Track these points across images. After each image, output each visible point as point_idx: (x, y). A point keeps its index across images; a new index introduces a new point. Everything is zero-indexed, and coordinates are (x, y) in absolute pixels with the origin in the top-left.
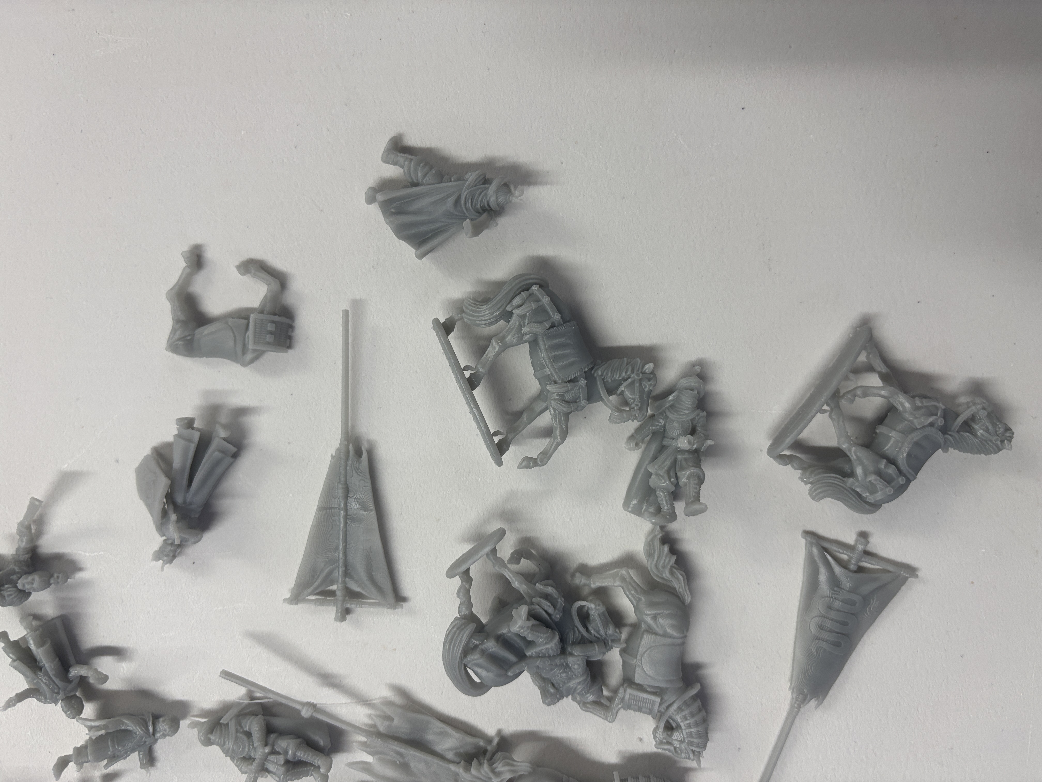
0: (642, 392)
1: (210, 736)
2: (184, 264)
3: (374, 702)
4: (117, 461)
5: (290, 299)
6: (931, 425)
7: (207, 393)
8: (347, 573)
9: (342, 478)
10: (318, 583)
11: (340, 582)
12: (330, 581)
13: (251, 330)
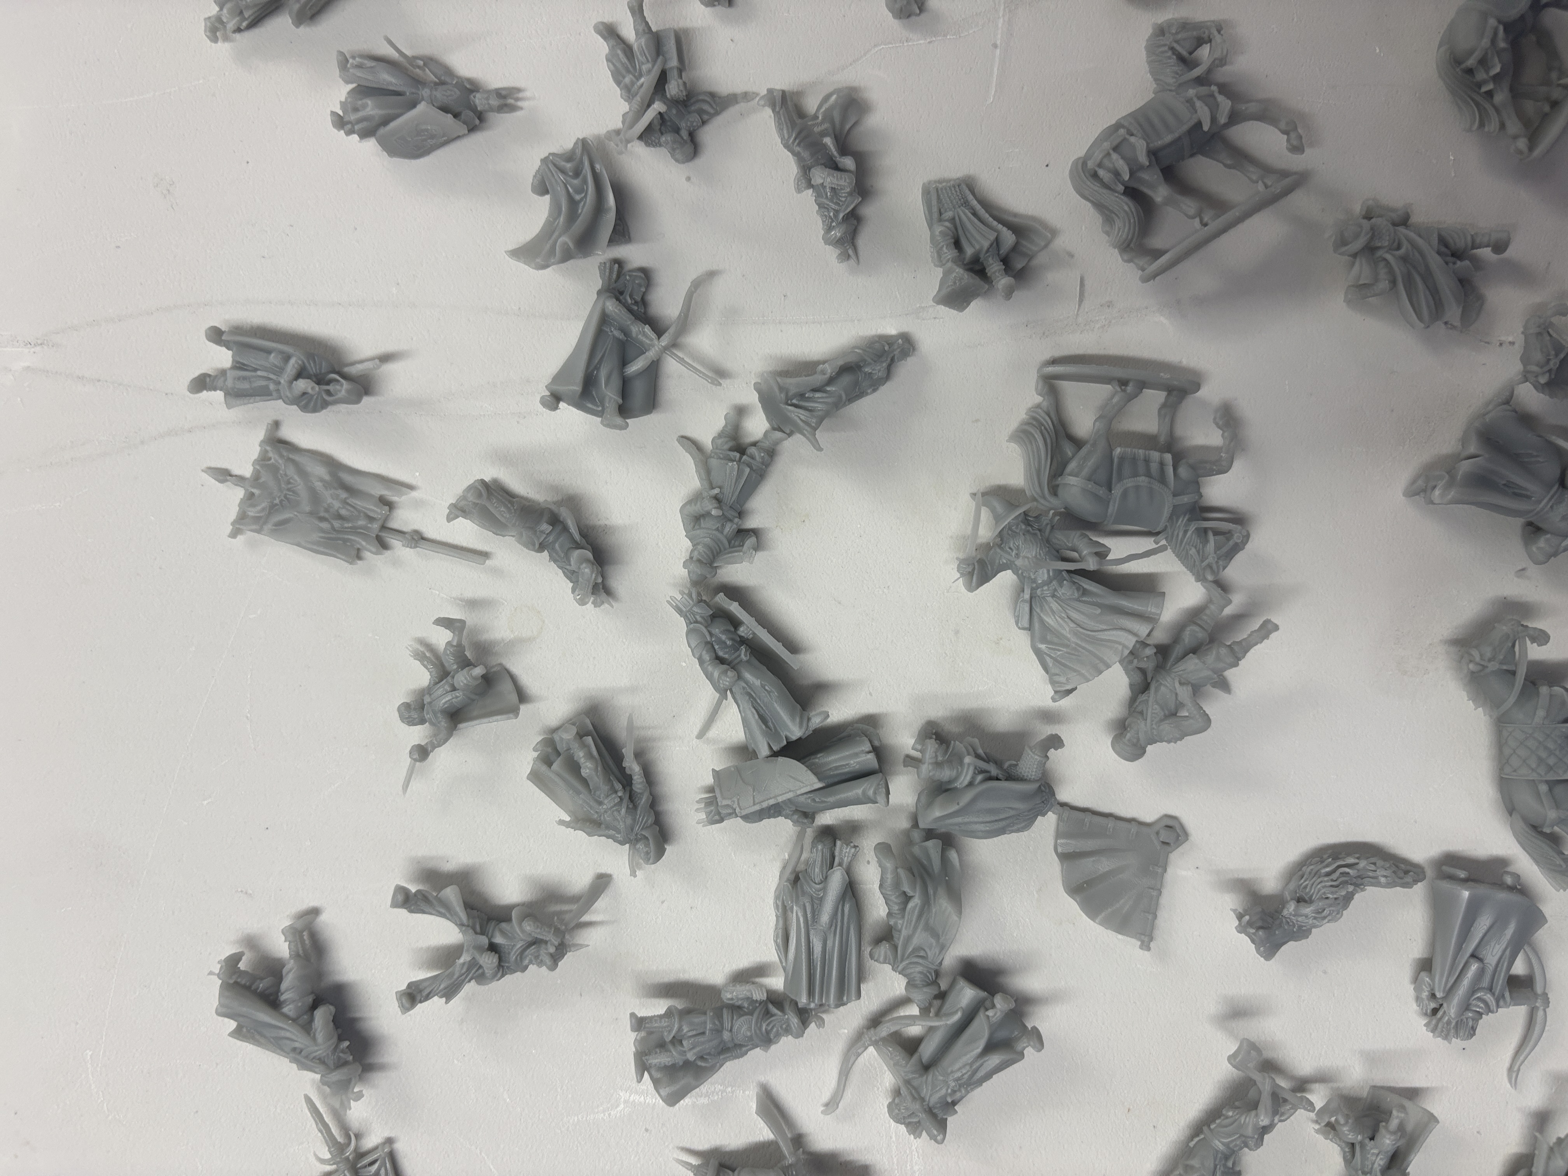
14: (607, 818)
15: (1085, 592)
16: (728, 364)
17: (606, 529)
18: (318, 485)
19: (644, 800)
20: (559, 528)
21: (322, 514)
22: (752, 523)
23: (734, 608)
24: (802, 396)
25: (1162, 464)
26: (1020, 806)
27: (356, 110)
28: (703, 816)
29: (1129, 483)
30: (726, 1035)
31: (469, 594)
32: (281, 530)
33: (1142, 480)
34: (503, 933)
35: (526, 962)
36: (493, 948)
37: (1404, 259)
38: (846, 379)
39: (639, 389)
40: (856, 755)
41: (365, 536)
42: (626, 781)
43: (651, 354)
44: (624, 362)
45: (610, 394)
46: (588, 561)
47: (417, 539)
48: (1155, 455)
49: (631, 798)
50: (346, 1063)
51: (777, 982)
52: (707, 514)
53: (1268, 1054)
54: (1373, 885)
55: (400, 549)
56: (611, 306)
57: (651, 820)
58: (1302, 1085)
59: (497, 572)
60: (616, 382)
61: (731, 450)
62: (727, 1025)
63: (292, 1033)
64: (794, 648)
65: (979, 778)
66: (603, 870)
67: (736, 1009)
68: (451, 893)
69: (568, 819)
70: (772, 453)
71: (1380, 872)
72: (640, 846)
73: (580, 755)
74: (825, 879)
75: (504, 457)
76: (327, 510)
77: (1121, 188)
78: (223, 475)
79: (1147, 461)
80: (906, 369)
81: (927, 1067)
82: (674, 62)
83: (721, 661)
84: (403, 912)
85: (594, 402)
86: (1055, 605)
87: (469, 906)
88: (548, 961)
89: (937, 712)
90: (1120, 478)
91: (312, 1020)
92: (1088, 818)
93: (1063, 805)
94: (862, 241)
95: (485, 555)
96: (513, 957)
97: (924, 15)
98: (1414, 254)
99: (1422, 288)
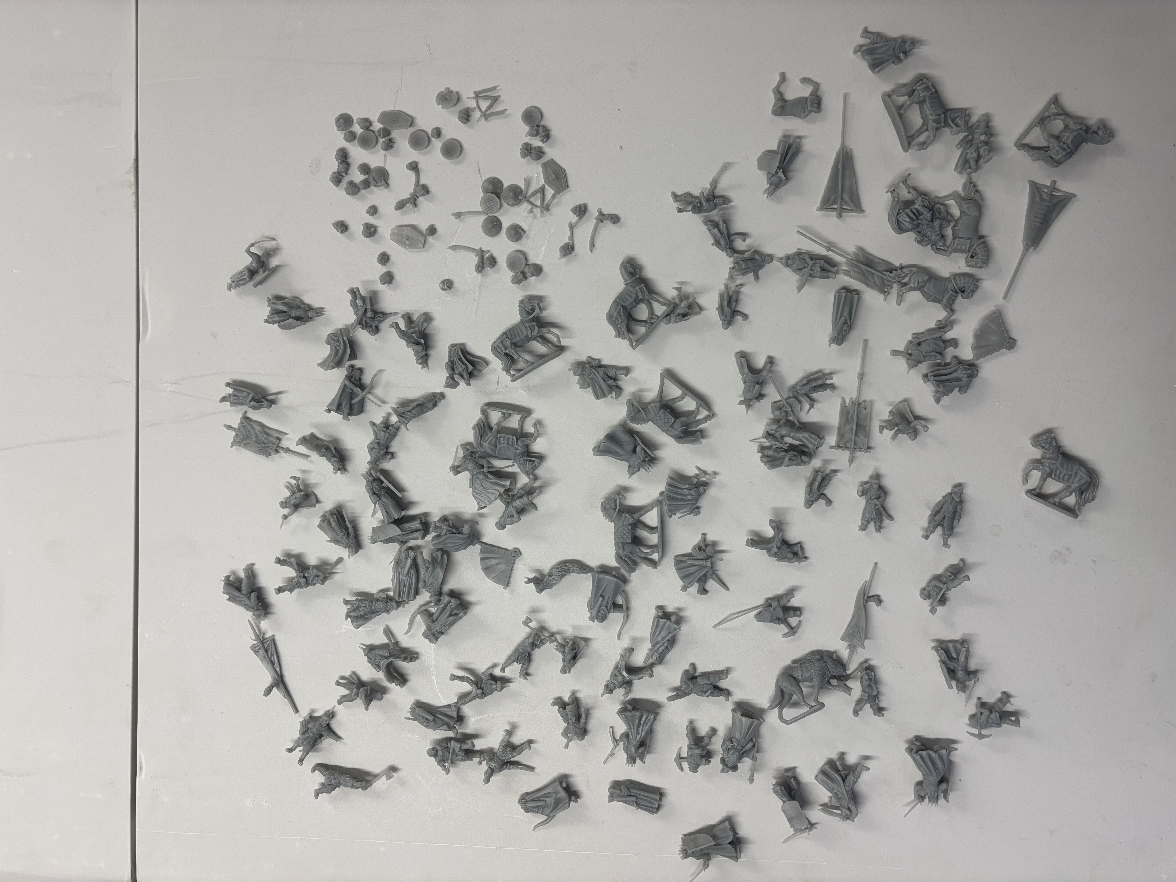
0: (965, 120)
1: (788, 261)
2: (779, 79)
3: (848, 252)
4: (747, 158)
5: (820, 93)
6: (1081, 129)
7: (785, 130)
8: (842, 198)
9: (841, 161)
10: (830, 203)
11: (839, 203)
12: (835, 202)
13: (809, 101)
14: (340, 540)
15: (488, 478)
16: (387, 400)
17: (346, 450)
18: (258, 432)
19: (352, 535)
20: (328, 450)
21: (259, 442)
22: (391, 450)
23: (382, 478)
24: (404, 413)
25: (513, 439)
26: (462, 542)
27: (271, 318)
28: (370, 541)
29: (501, 445)
30: (373, 608)
31: (303, 468)
32: (246, 446)
33: (505, 445)
34: (308, 573)
35: (314, 582)
36: (305, 577)
37: (592, 379)
38: (418, 409)
39: (356, 408)
40: (415, 524)
41: (272, 449)
42: (346, 529)
43: (360, 397)
44: (351, 399)
45: (346, 411)
46: (336, 461)
47: (288, 450)
48: (511, 437)
49: (348, 534)
50: (260, 610)
51: (391, 594)
52: (374, 448)
53: (543, 625)
54: (572, 572)
55: (282, 453)
56: (347, 383)
57: (354, 542)
58: (552, 635)
59: (312, 462)
60: (348, 406)
61: (384, 428)
62: (374, 604)
63: (244, 599)
64: (401, 489)
65: (448, 533)
66: (341, 556)
67: (378, 600)
68: (293, 560)
69: (329, 539)
70: (398, 429)
71: (575, 568)
72: (350, 549)
73: (331, 520)
74: (405, 562)
75: (315, 426)
76: (260, 441)
77: (504, 354)
78: (229, 427)
79: (509, 438)
80: (442, 404)
81: (434, 621)
82: (369, 307)
83: (375, 494)
84: (278, 565)
85: (341, 411)
86: (478, 482)
87: (297, 564)
88: (320, 582)
89: (446, 512)
90: (499, 443)
91: (250, 596)
92: (490, 547)
93: (482, 543)
94: (430, 362)
95: (308, 456)
96: (310, 580)
97: (452, 290)
98: (595, 377)
99: (598, 388)
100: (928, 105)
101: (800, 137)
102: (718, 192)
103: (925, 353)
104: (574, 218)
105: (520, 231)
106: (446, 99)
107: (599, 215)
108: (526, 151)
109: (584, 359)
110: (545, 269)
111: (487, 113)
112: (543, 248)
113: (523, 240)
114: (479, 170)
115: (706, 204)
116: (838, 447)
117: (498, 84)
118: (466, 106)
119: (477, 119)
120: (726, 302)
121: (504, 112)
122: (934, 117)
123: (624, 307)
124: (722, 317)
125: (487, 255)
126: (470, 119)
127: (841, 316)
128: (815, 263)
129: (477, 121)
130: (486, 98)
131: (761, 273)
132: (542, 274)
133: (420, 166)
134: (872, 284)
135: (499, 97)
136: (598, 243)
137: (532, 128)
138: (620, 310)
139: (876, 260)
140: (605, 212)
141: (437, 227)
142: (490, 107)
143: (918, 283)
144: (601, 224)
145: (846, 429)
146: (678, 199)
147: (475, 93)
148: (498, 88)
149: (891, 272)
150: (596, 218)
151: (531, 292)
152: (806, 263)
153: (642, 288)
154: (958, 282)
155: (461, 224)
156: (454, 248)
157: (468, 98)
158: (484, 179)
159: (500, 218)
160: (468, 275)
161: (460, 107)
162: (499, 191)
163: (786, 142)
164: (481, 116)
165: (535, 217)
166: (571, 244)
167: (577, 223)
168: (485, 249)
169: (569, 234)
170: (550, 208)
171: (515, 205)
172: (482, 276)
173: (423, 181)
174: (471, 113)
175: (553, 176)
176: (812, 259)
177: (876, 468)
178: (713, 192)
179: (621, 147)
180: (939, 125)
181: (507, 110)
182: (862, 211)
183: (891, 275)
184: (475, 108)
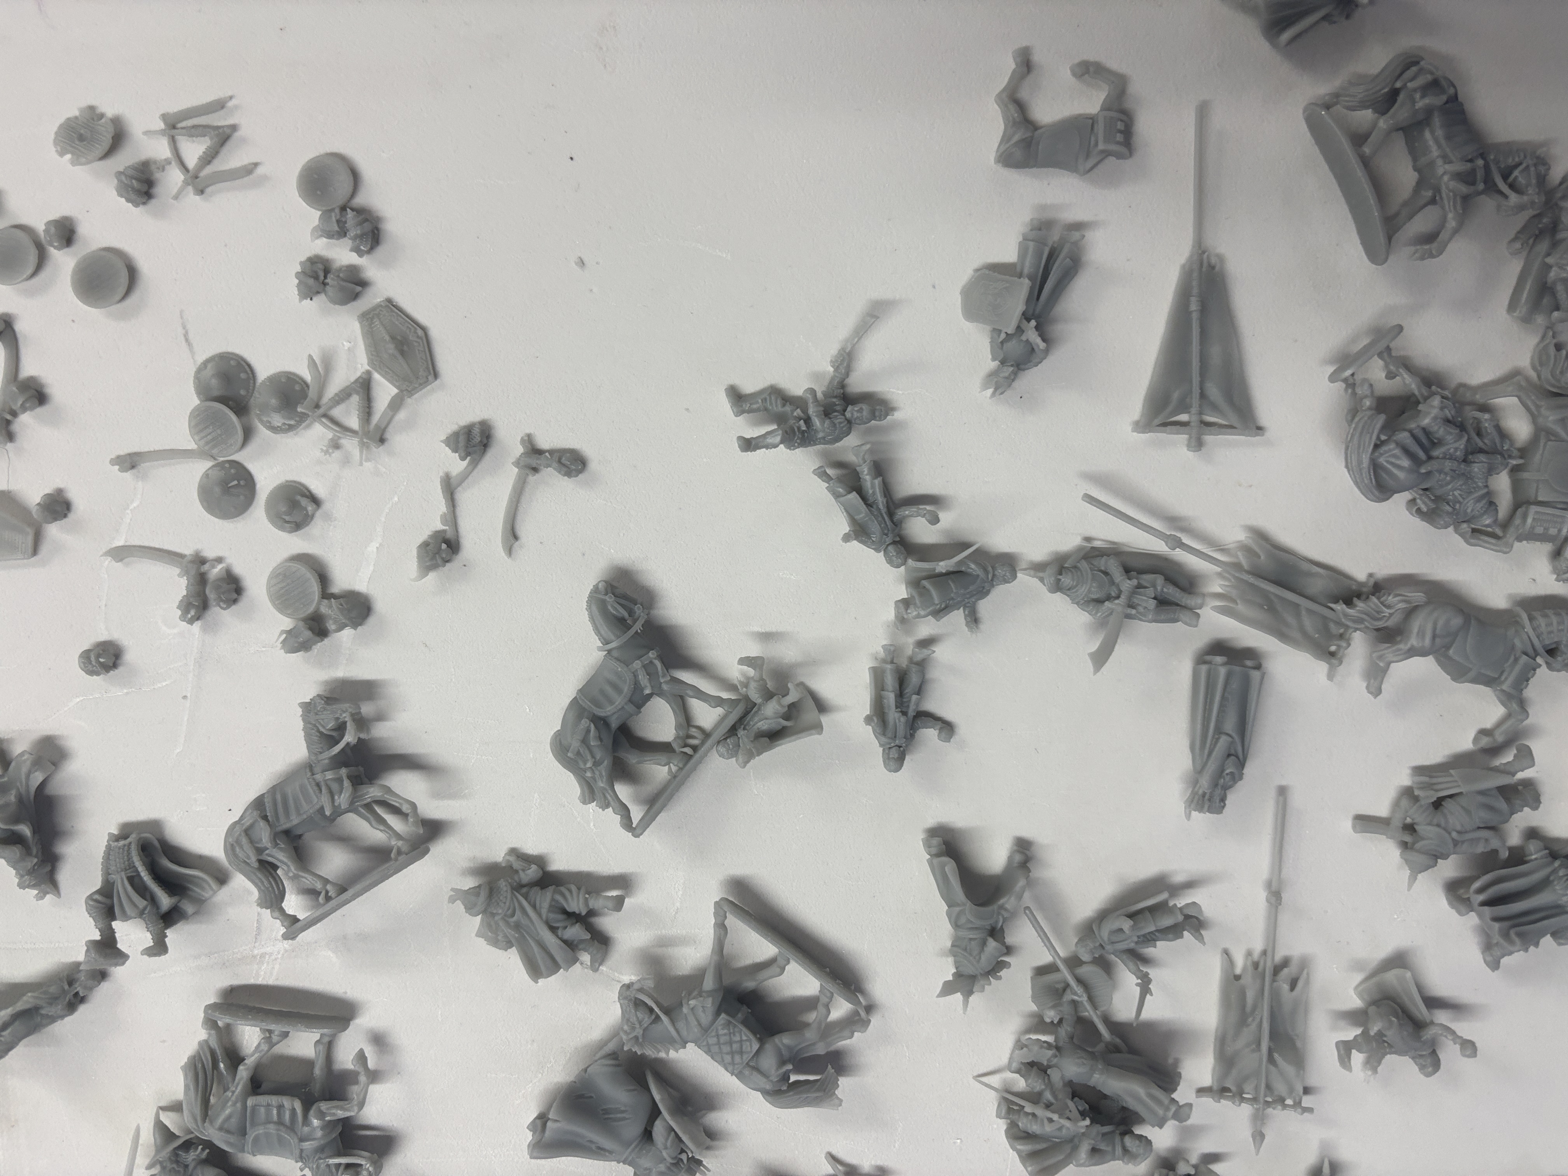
1: (1060, 577)
2: (1013, 66)
3: (1226, 547)
4: (934, 287)
7: (1037, 209)
8: (1203, 395)
9: (1195, 291)
10: (1170, 408)
11: (1194, 410)
12: (1183, 407)
13: (1100, 128)
25: (295, 1109)
29: (261, 1130)
33: (272, 1128)
48: (286, 1102)
79: (280, 1107)
80: (100, 996)
90: (254, 1124)
97: (120, 670)
98: (524, 921)
99: (536, 949)
100: (1439, 133)
101: (1079, 226)
102: (858, 383)
103: (1459, 832)
104: (456, 464)
105: (304, 502)
106: (81, 138)
107: (526, 454)
108: (311, 281)
109: (498, 855)
110: (381, 605)
111: (202, 174)
112: (373, 547)
113: (316, 527)
114: (186, 335)
115: (823, 423)
116: (1220, 1091)
117: (230, 94)
118: (143, 156)
119: (175, 191)
120: (890, 698)
121: (249, 169)
122: (1459, 167)
123: (601, 722)
124: (884, 740)
125: (216, 571)
126: (157, 190)
127: (1219, 731)
128: (1139, 586)
129: (176, 197)
130: (197, 131)
131: (984, 606)
132: (372, 620)
133: (20, 327)
134: (1297, 635)
135: (234, 128)
136: (526, 529)
137: (326, 215)
138: (588, 731)
139: (1305, 566)
140: (544, 442)
141: (74, 495)
142: (209, 158)
143: (1434, 637)
144: (532, 479)
145: (1240, 1043)
146: (746, 406)
147: (164, 117)
148: (230, 104)
149: (1348, 602)
150: (517, 464)
151: (341, 672)
152: (1112, 583)
153: (651, 662)
154: (1543, 628)
155: (140, 483)
156: (121, 554)
157: (147, 133)
158: (201, 358)
159: (251, 467)
160: (164, 628)
161: (125, 159)
162: (243, 392)
163: (1041, 242)
164: (186, 183)
165: (346, 461)
166: (450, 535)
167: (465, 476)
168: (210, 553)
169: (441, 506)
170: (387, 435)
171: (291, 428)
172: (205, 630)
173: (29, 368)
174: (157, 175)
175: (391, 348)
176: (1127, 571)
177: (1325, 1146)
178: (842, 385)
179: (581, 263)
180: (1472, 188)
181: (256, 165)
182: (1260, 429)
183: (1350, 611)
184: (168, 162)
